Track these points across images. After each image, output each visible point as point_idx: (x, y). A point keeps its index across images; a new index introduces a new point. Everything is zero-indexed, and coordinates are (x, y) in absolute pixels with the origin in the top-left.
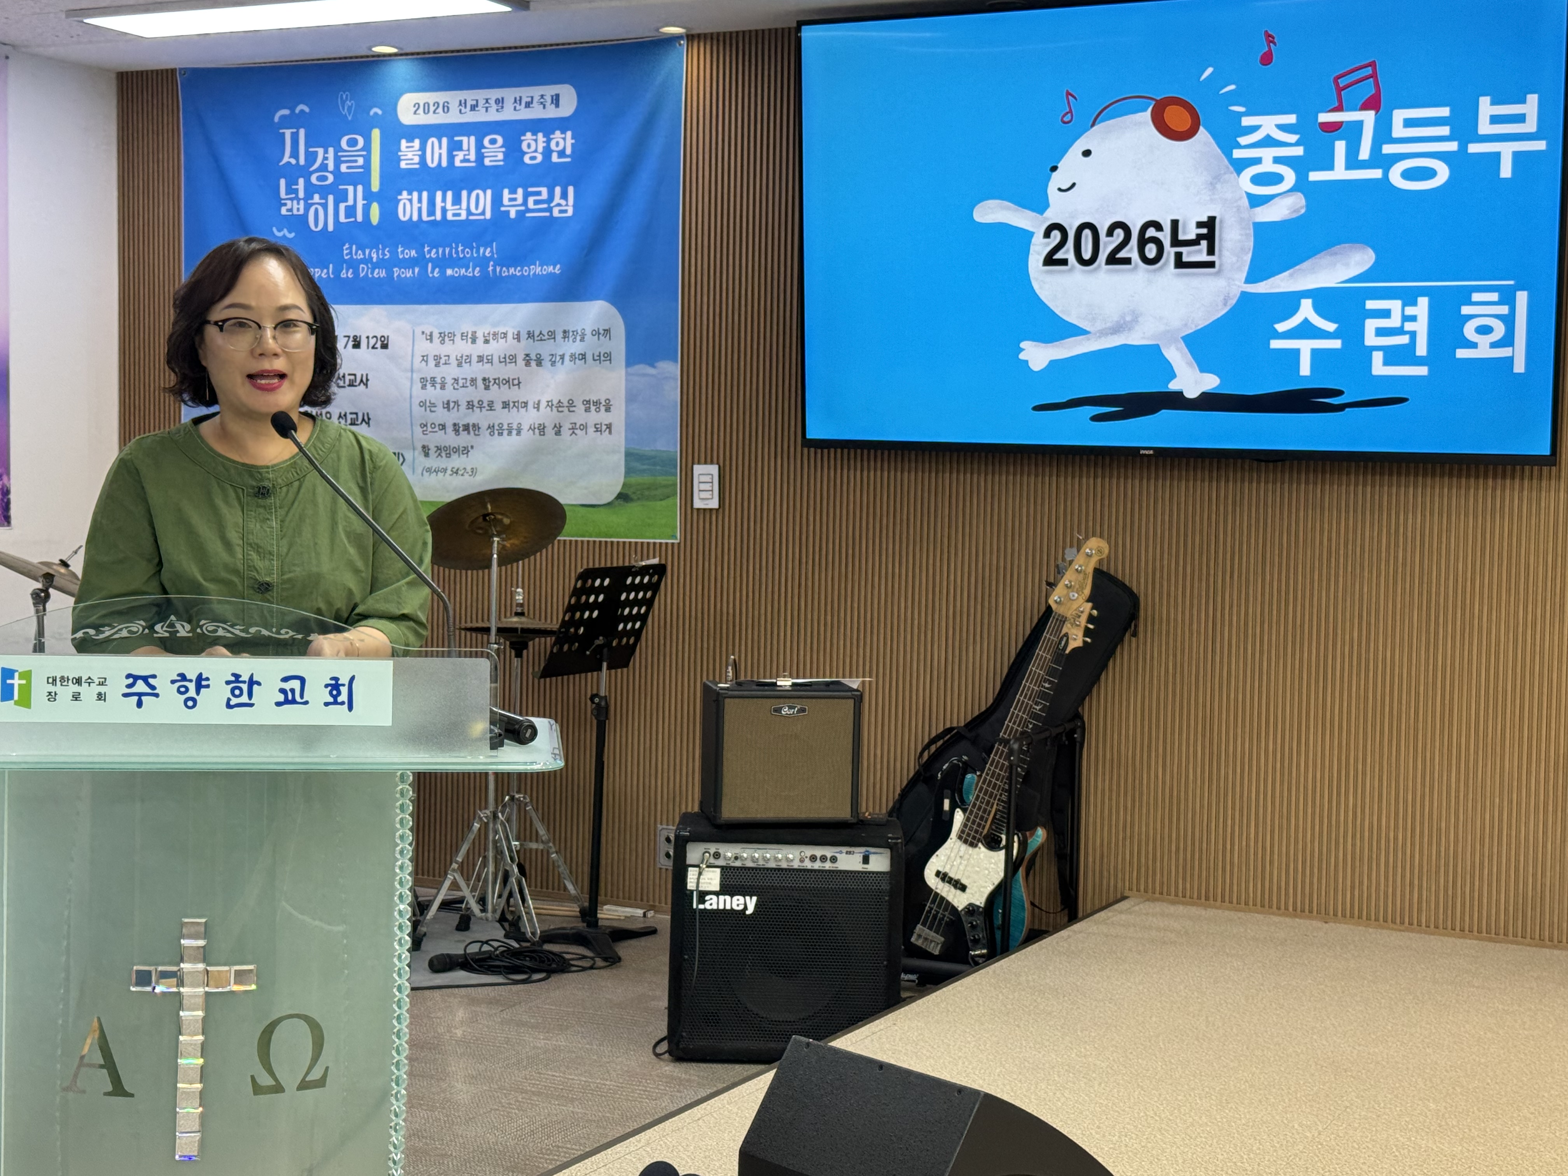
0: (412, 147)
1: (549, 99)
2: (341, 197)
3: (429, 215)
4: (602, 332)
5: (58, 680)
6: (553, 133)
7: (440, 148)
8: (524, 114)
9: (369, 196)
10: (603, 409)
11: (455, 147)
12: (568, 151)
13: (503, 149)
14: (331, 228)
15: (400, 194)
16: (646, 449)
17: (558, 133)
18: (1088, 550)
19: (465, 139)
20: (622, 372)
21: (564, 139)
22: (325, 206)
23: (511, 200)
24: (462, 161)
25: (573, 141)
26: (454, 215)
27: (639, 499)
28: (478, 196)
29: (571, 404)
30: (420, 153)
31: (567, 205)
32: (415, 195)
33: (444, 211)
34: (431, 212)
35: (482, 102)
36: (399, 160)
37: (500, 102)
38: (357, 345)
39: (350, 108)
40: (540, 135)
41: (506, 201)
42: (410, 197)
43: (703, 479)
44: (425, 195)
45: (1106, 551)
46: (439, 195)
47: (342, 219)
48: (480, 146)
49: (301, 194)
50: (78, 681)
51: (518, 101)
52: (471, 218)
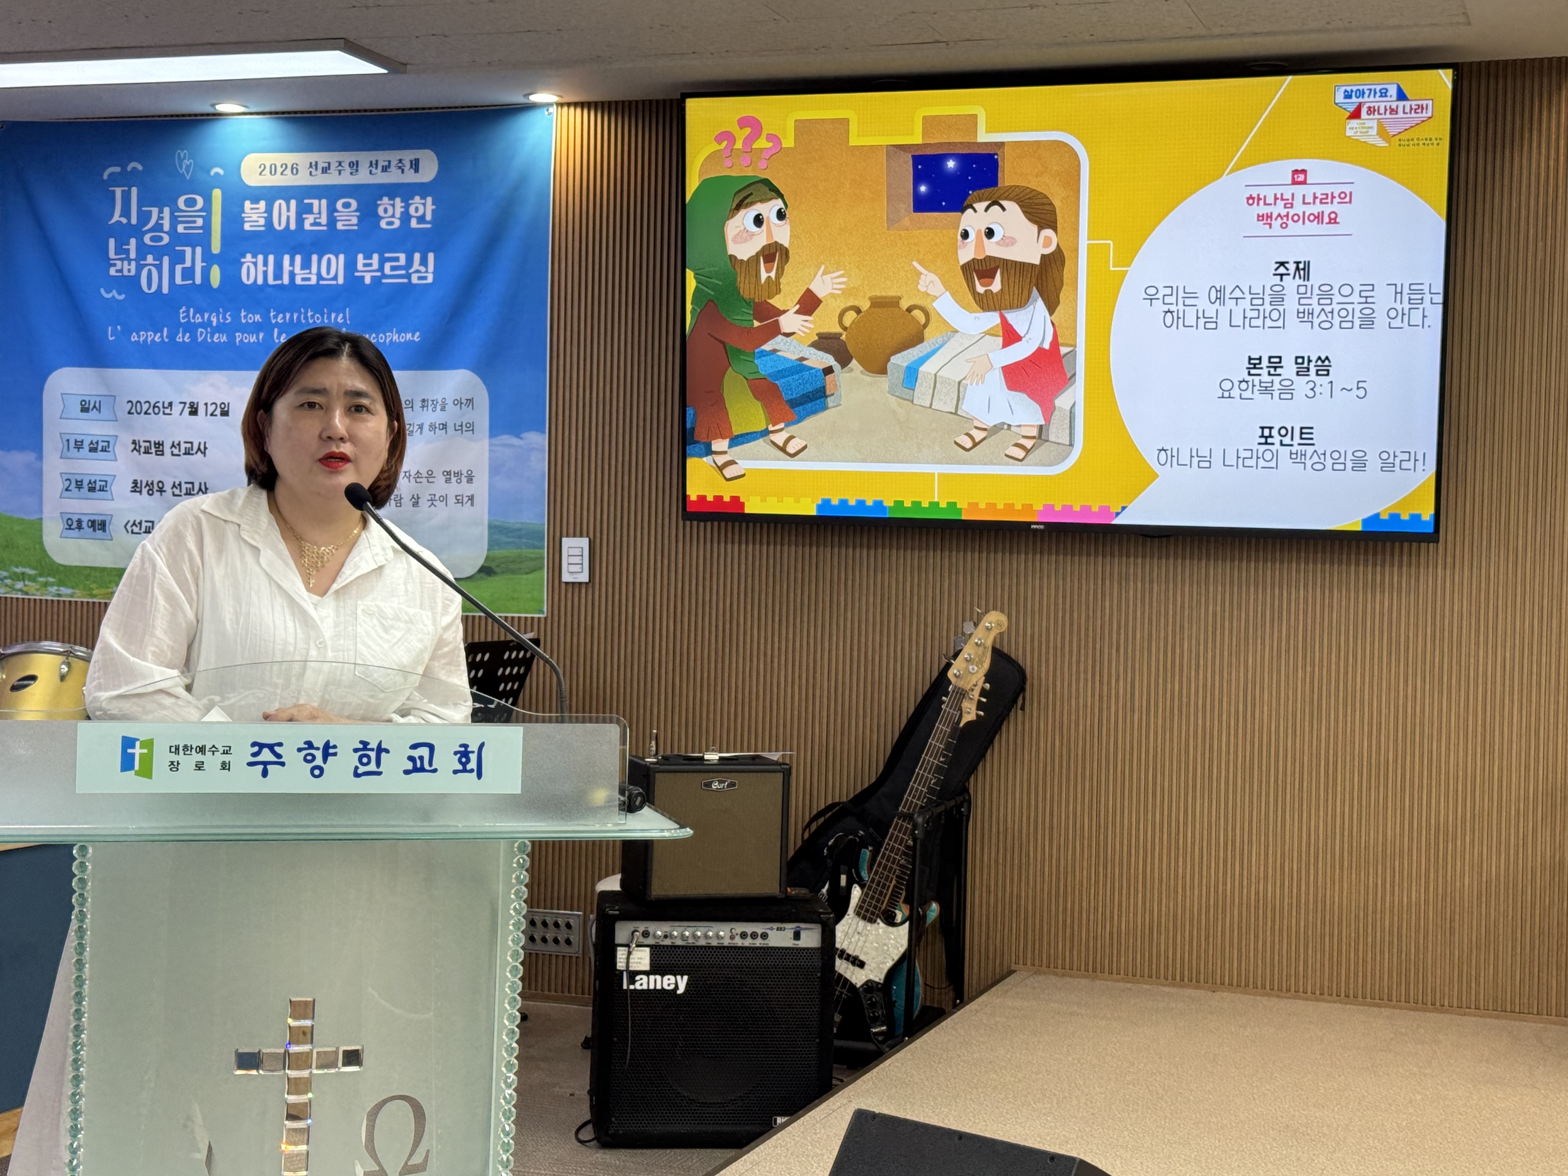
0: (257, 209)
1: (408, 165)
2: (178, 258)
3: (275, 279)
4: (464, 401)
5: (181, 749)
6: (413, 199)
7: (288, 210)
8: (381, 178)
9: (209, 258)
10: (464, 480)
11: (304, 210)
12: (429, 217)
13: (358, 214)
14: (165, 290)
15: (244, 257)
16: (513, 521)
17: (417, 199)
18: (987, 624)
19: (315, 202)
20: (486, 442)
21: (424, 205)
22: (159, 268)
23: (365, 265)
24: (312, 225)
25: (434, 207)
26: (303, 279)
27: (503, 572)
28: (329, 260)
29: (430, 474)
30: (266, 215)
31: (427, 272)
32: (260, 258)
33: (292, 275)
34: (278, 275)
35: (334, 165)
36: (242, 222)
37: (354, 165)
38: (194, 412)
39: (188, 167)
40: (398, 200)
41: (360, 266)
42: (254, 260)
43: (572, 552)
44: (271, 258)
45: (1006, 623)
46: (286, 259)
47: (178, 280)
48: (332, 209)
49: (133, 255)
50: (202, 750)
51: (373, 164)
52: (321, 282)
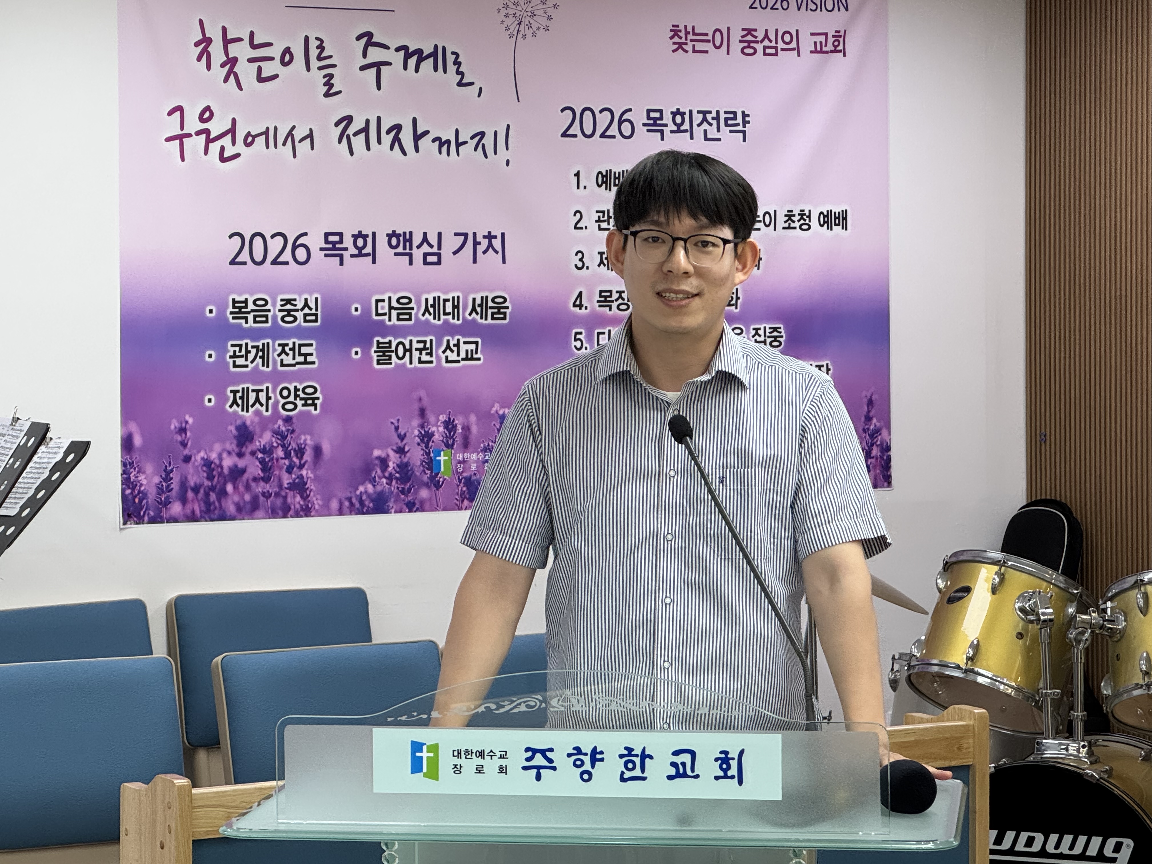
5: (463, 753)
50: (481, 754)
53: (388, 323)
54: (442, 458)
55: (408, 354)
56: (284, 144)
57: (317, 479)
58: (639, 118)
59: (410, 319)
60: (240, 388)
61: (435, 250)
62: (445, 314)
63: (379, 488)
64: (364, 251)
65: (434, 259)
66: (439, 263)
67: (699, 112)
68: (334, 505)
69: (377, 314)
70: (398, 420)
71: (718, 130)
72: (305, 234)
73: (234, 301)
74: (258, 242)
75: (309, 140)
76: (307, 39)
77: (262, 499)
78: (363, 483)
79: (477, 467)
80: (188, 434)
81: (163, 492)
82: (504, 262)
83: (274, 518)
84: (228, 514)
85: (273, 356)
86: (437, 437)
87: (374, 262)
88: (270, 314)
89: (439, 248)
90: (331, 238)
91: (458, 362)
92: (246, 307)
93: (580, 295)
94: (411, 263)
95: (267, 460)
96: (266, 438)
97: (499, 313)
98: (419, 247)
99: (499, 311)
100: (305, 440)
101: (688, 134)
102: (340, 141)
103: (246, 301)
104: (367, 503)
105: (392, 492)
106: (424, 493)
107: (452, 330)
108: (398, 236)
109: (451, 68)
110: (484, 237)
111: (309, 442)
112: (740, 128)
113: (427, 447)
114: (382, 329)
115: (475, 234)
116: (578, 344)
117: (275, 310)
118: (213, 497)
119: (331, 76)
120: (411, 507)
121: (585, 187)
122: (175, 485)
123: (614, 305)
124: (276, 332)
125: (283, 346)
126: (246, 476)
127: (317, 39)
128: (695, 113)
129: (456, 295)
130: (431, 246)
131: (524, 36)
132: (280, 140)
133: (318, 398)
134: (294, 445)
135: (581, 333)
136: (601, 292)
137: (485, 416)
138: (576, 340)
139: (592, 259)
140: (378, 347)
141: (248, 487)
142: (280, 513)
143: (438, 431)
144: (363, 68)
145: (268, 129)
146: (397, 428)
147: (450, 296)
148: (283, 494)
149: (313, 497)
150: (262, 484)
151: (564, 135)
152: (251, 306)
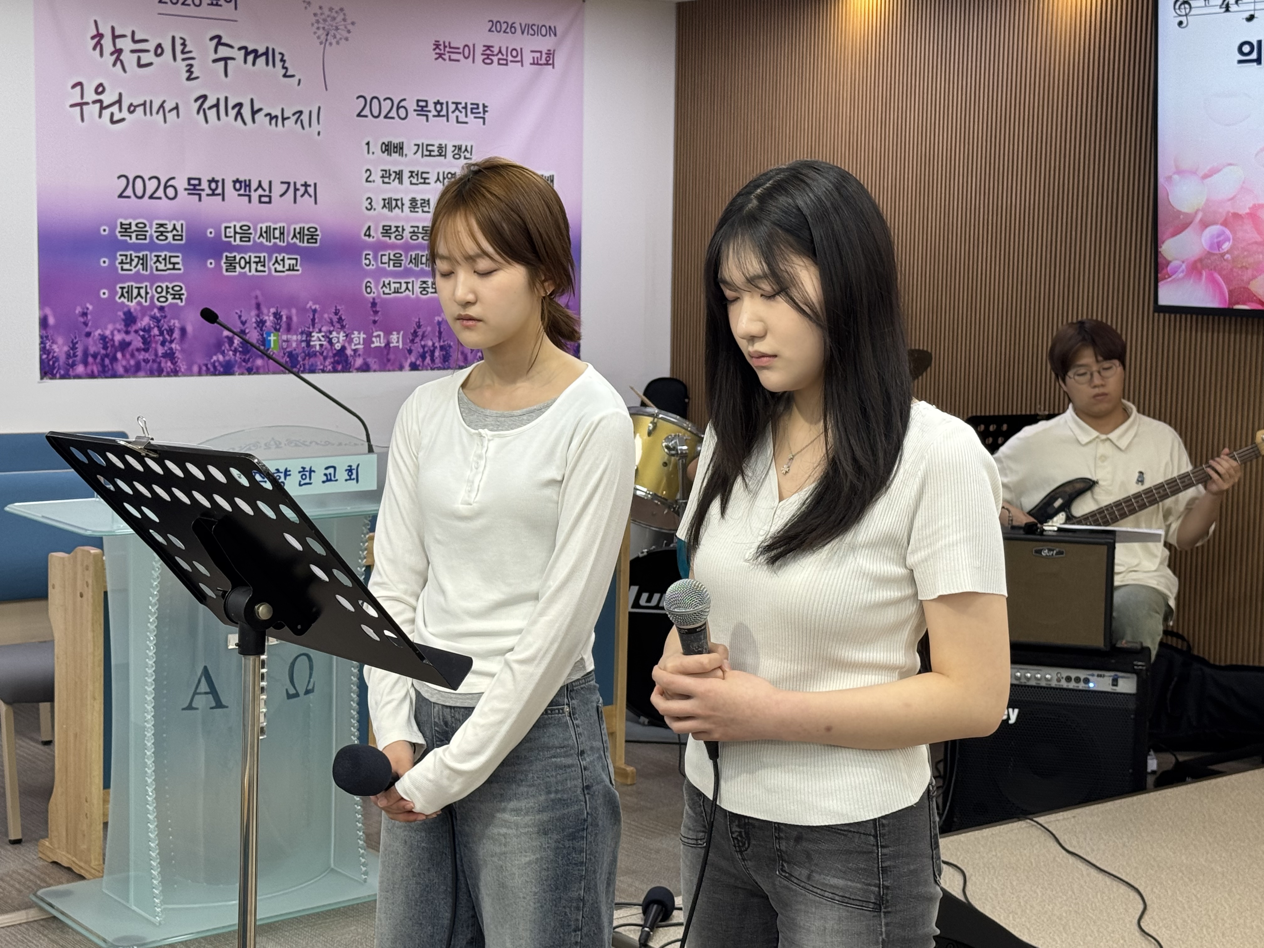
53: (233, 243)
54: (272, 338)
55: (248, 265)
56: (158, 112)
57: (183, 351)
58: (411, 105)
59: (249, 241)
60: (126, 285)
61: (267, 193)
62: (274, 238)
63: (227, 358)
64: (216, 192)
65: (267, 199)
66: (270, 202)
67: (453, 103)
68: (195, 369)
69: (226, 237)
70: (241, 311)
71: (466, 116)
72: (173, 178)
73: (122, 224)
74: (139, 182)
75: (175, 111)
76: (173, 38)
77: (143, 364)
78: (215, 354)
79: (297, 345)
80: (89, 317)
81: (71, 358)
82: (316, 203)
83: (152, 377)
84: (118, 373)
85: (151, 263)
86: (268, 324)
87: (223, 199)
88: (148, 234)
89: (270, 191)
90: (193, 182)
91: (283, 272)
92: (130, 228)
93: (369, 228)
94: (250, 201)
95: (147, 336)
96: (145, 321)
97: (312, 238)
98: (256, 190)
99: (312, 237)
100: (174, 323)
101: (445, 118)
102: (198, 112)
103: (130, 224)
104: (219, 368)
105: (236, 361)
106: (259, 362)
107: (280, 250)
108: (240, 182)
109: (279, 64)
110: (302, 185)
111: (177, 324)
112: (481, 115)
113: (261, 330)
114: (229, 247)
115: (295, 183)
116: (367, 262)
117: (151, 231)
118: (107, 361)
119: (191, 66)
120: (250, 371)
121: (373, 153)
122: (79, 353)
123: (393, 236)
124: (152, 247)
125: (158, 256)
126: (131, 348)
127: (181, 38)
128: (450, 104)
129: (282, 225)
130: (264, 190)
131: (331, 44)
132: (155, 110)
133: (183, 294)
134: (166, 326)
135: (369, 254)
136: (384, 226)
137: (302, 310)
138: (366, 259)
139: (378, 203)
140: (227, 260)
141: (133, 355)
142: (156, 374)
143: (269, 320)
144: (215, 61)
145: (145, 102)
146: (240, 317)
147: (277, 226)
148: (158, 360)
149: (180, 363)
150: (143, 353)
151: (359, 115)
152: (134, 228)
